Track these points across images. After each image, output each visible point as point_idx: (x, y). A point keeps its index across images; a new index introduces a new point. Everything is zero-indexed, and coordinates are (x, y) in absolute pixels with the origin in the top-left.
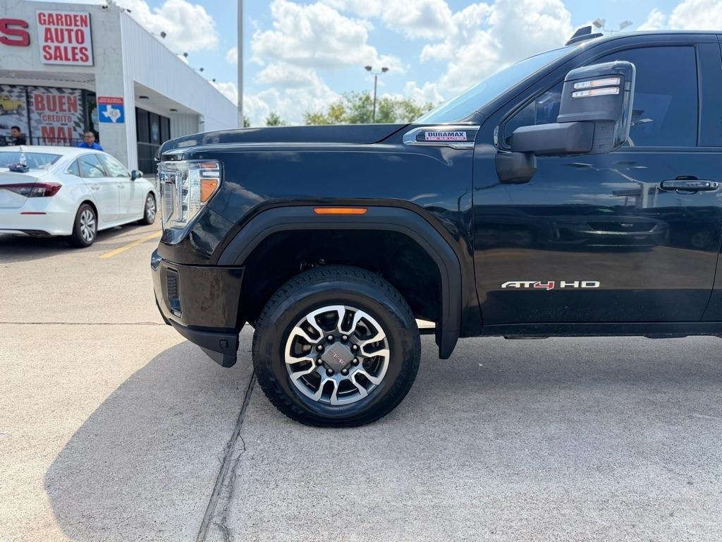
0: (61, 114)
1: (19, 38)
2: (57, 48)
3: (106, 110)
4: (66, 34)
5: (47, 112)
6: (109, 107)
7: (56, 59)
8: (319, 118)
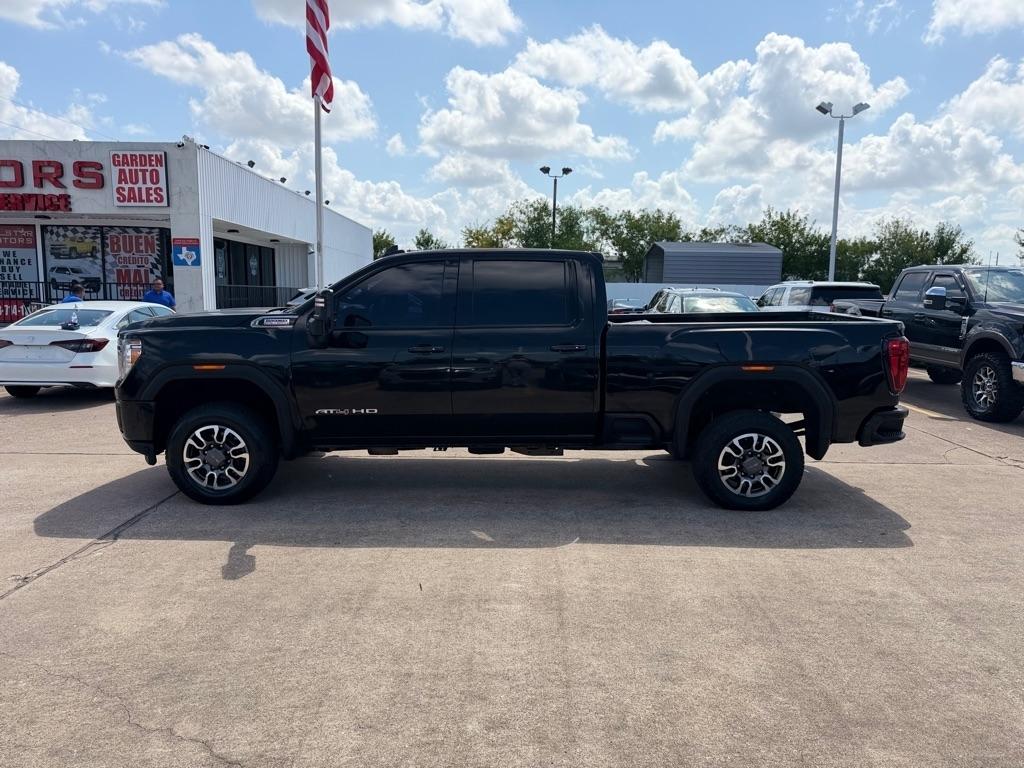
0: (137, 256)
1: (93, 181)
2: (131, 190)
3: (181, 253)
4: (140, 174)
5: (123, 254)
6: (184, 249)
7: (129, 201)
8: (482, 235)
